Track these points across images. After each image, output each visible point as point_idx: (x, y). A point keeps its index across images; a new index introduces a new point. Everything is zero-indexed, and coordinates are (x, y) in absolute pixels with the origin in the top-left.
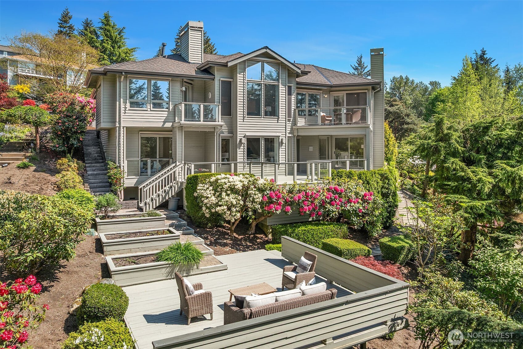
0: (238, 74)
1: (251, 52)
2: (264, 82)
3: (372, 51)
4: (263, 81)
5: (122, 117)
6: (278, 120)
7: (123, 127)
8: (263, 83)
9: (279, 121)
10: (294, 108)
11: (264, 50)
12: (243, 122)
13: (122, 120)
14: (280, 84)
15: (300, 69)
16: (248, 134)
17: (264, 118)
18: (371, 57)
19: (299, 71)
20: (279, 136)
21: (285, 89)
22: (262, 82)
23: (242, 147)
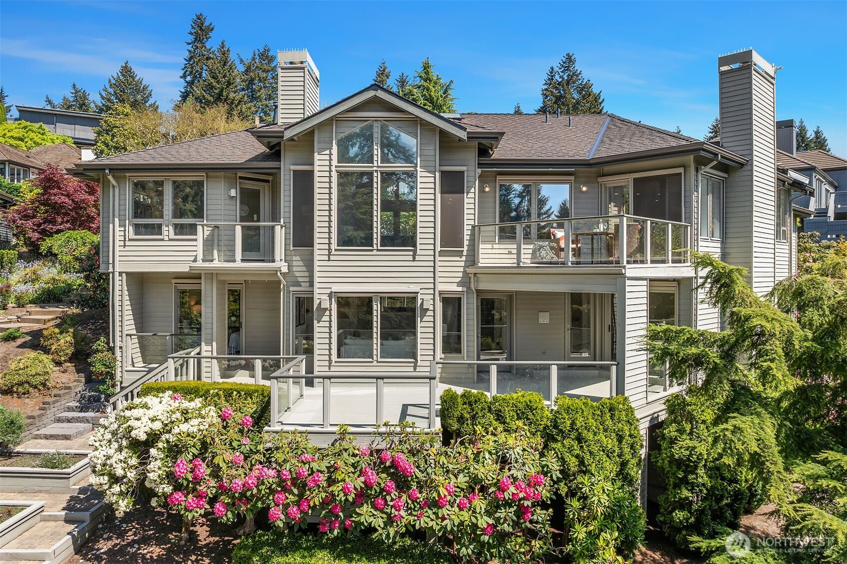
0: (316, 154)
1: (340, 100)
2: (378, 167)
3: (723, 61)
4: (375, 164)
5: (117, 254)
6: (414, 256)
7: (120, 274)
8: (376, 171)
9: (417, 258)
10: (472, 222)
11: (371, 94)
12: (329, 260)
13: (117, 259)
14: (418, 169)
15: (465, 129)
16: (336, 288)
17: (378, 250)
18: (721, 79)
19: (463, 135)
20: (417, 293)
21: (432, 180)
22: (375, 169)
23: (326, 318)
